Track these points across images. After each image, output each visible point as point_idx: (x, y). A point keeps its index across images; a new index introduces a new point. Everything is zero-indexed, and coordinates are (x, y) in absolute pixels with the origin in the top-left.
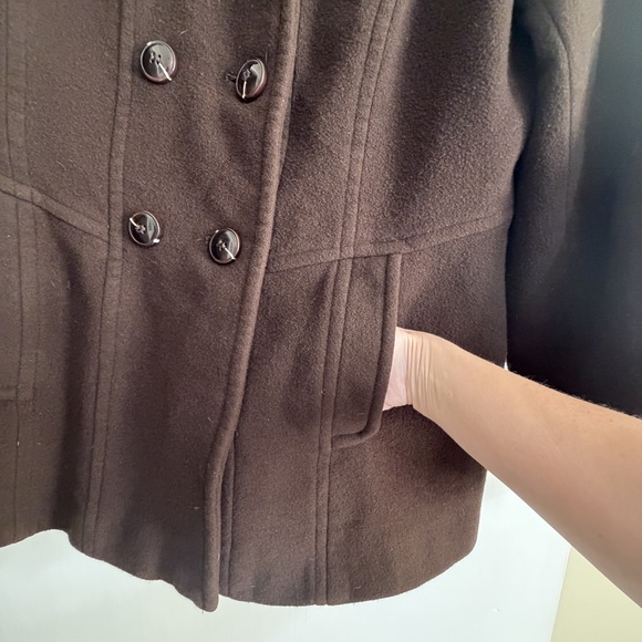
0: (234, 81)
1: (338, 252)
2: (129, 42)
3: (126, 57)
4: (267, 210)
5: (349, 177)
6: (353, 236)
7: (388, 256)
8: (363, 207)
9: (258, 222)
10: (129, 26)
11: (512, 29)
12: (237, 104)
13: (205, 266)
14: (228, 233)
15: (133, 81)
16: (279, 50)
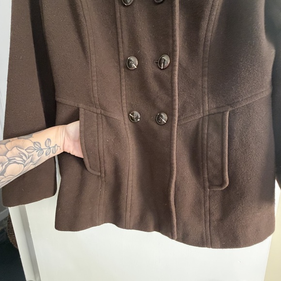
0: (157, 63)
1: (202, 114)
2: (122, 59)
3: (122, 64)
4: (176, 105)
5: (202, 87)
6: (207, 107)
7: (223, 112)
8: (210, 96)
9: (173, 109)
10: (122, 54)
11: (265, 18)
12: (160, 71)
13: (155, 126)
14: (162, 114)
15: (125, 71)
16: (174, 51)
